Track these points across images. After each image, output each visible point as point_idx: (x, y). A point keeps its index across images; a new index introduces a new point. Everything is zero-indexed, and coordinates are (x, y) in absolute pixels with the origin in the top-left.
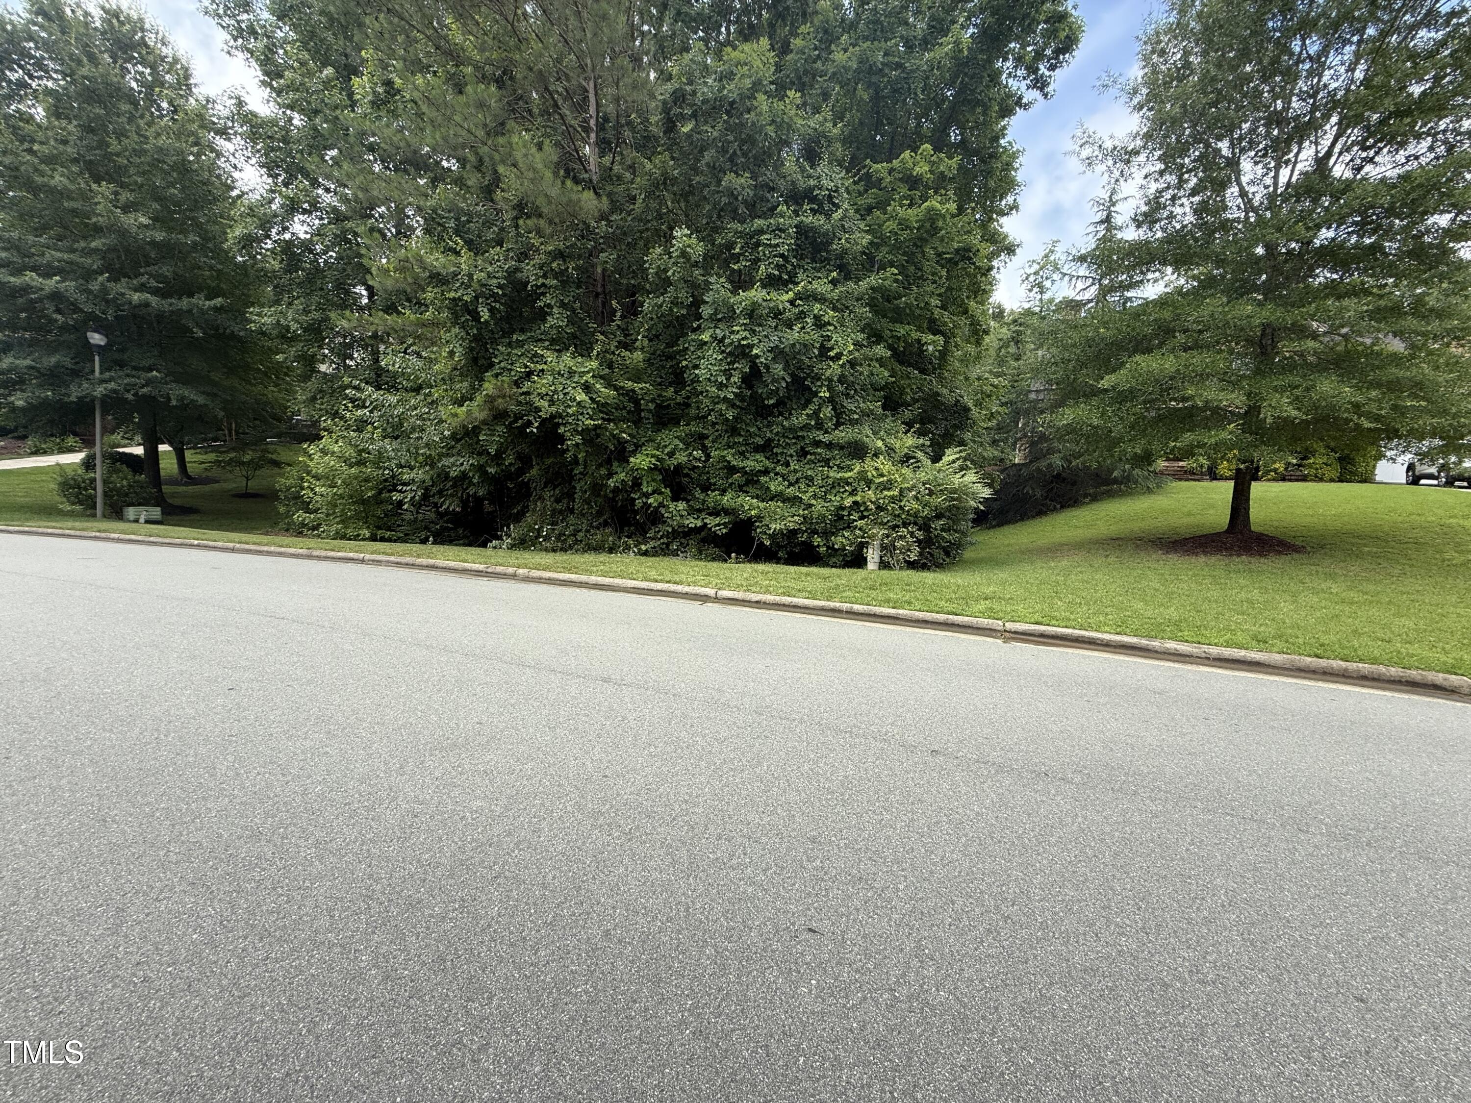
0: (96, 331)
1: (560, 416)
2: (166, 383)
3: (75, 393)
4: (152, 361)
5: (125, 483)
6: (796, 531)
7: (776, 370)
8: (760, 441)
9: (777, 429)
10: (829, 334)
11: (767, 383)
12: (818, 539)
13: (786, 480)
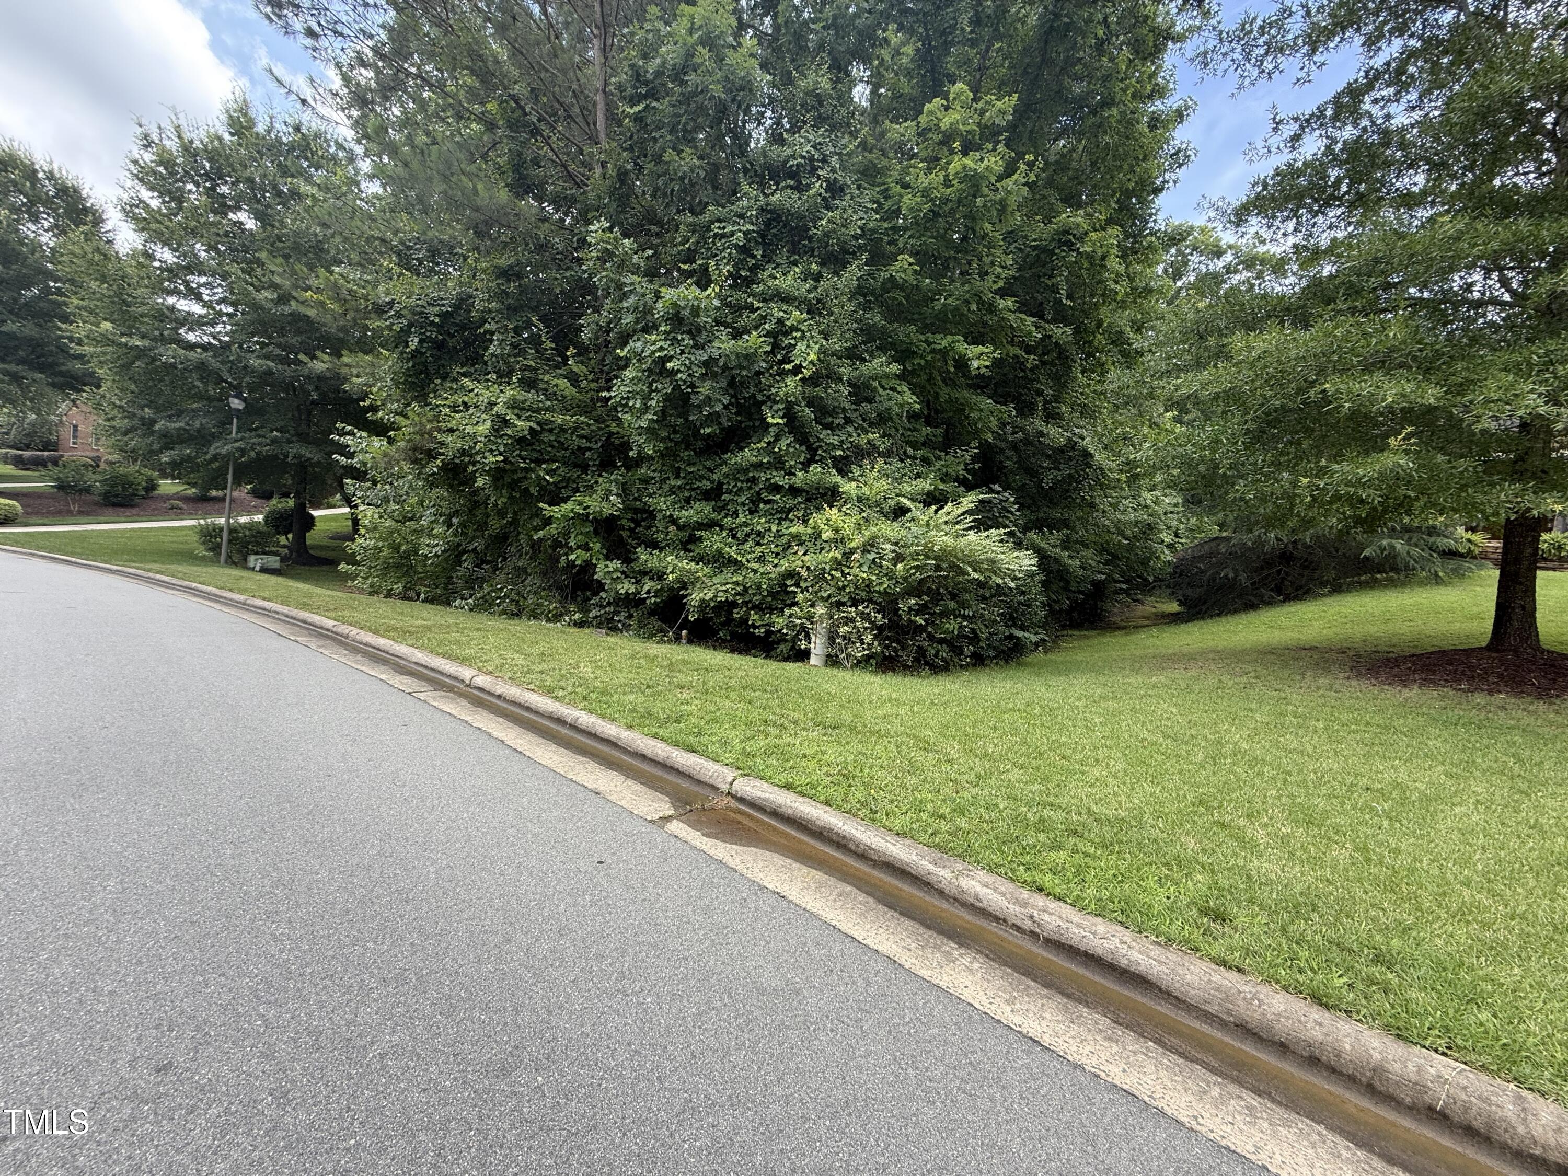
0: (236, 397)
1: (468, 453)
6: (732, 605)
7: (705, 389)
8: (706, 485)
9: (725, 469)
10: (793, 342)
11: (699, 407)
12: (754, 617)
13: (734, 537)
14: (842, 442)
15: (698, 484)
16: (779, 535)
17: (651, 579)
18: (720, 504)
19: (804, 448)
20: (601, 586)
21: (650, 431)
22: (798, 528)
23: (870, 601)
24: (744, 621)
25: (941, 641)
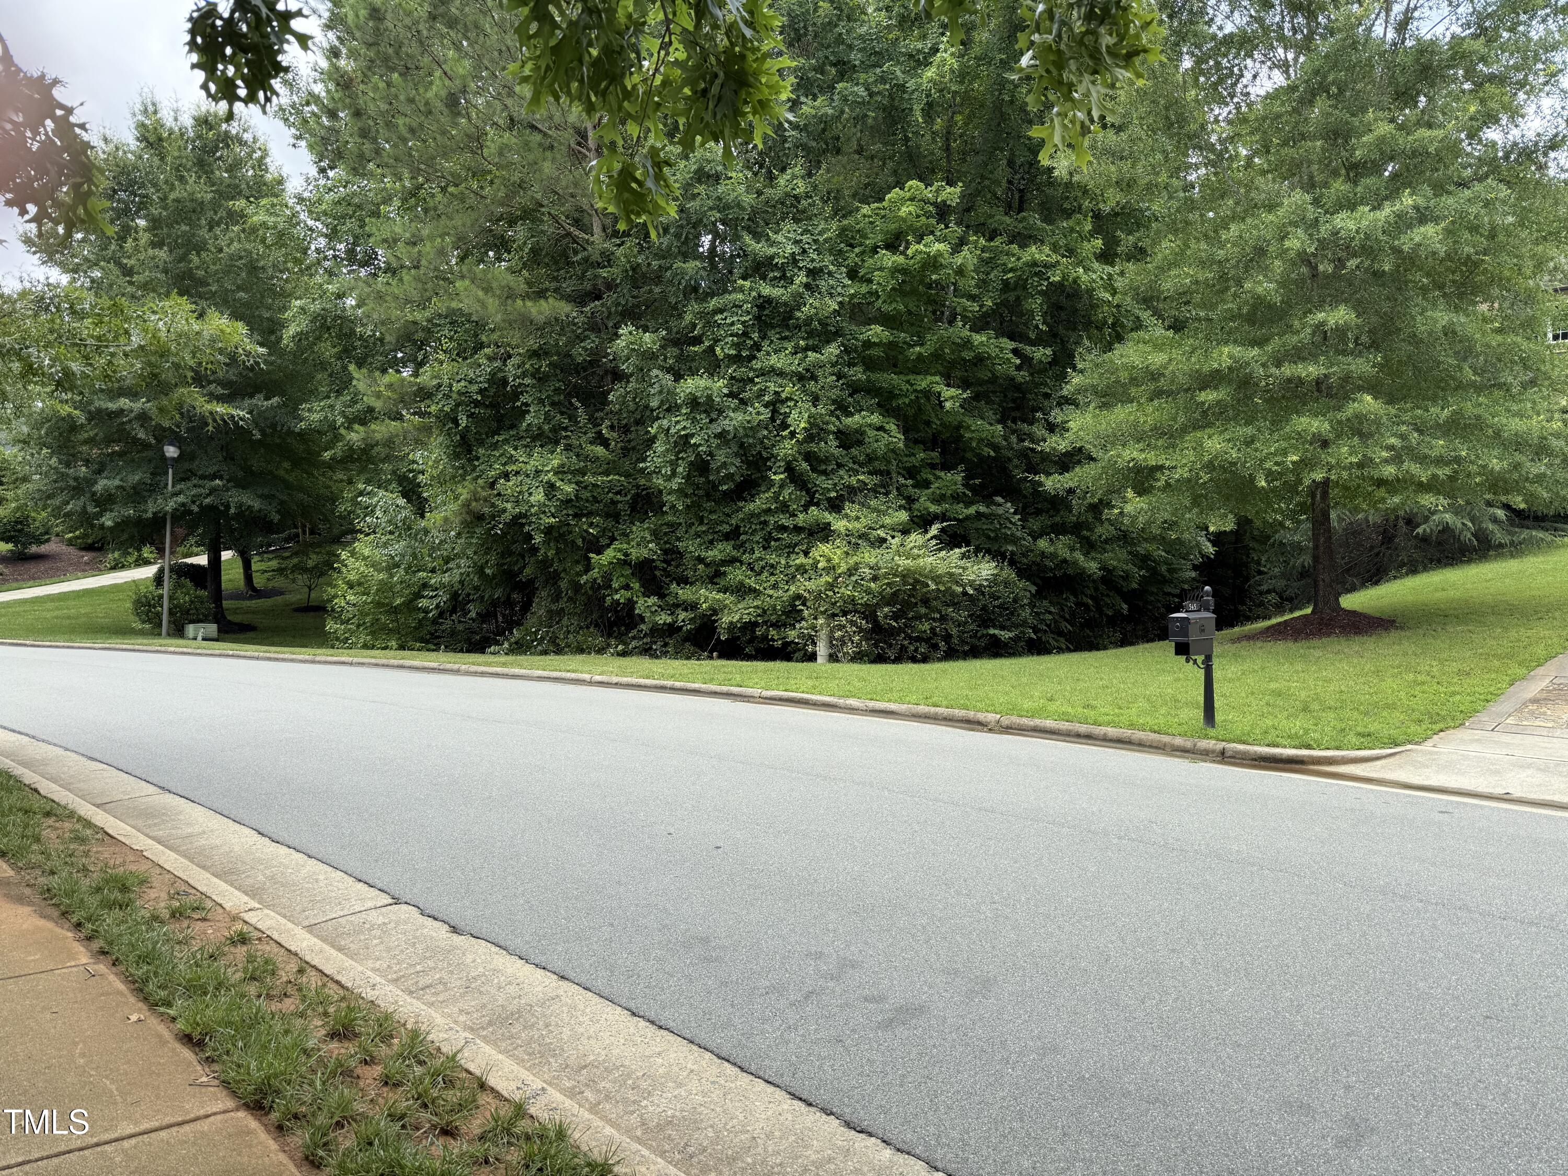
0: (171, 444)
1: (525, 516)
2: (228, 490)
3: (151, 508)
4: (215, 468)
5: (187, 598)
6: (754, 625)
7: (721, 456)
8: (726, 528)
9: (741, 516)
10: (787, 410)
11: (718, 471)
12: (773, 632)
13: (752, 569)
14: (835, 485)
15: (719, 528)
16: (788, 566)
17: (686, 610)
18: (738, 543)
19: (804, 493)
20: (642, 619)
21: (681, 492)
22: (801, 560)
23: (856, 611)
24: (765, 638)
25: (918, 639)
